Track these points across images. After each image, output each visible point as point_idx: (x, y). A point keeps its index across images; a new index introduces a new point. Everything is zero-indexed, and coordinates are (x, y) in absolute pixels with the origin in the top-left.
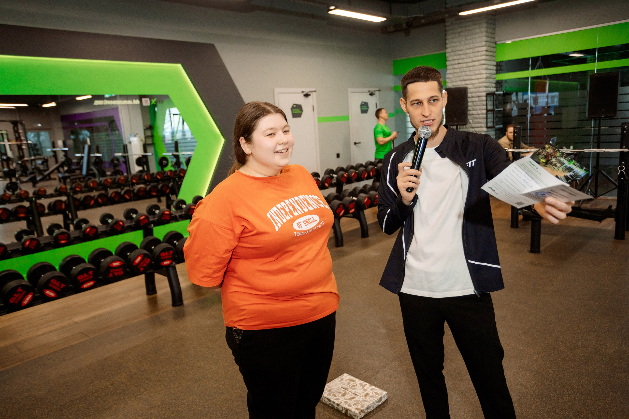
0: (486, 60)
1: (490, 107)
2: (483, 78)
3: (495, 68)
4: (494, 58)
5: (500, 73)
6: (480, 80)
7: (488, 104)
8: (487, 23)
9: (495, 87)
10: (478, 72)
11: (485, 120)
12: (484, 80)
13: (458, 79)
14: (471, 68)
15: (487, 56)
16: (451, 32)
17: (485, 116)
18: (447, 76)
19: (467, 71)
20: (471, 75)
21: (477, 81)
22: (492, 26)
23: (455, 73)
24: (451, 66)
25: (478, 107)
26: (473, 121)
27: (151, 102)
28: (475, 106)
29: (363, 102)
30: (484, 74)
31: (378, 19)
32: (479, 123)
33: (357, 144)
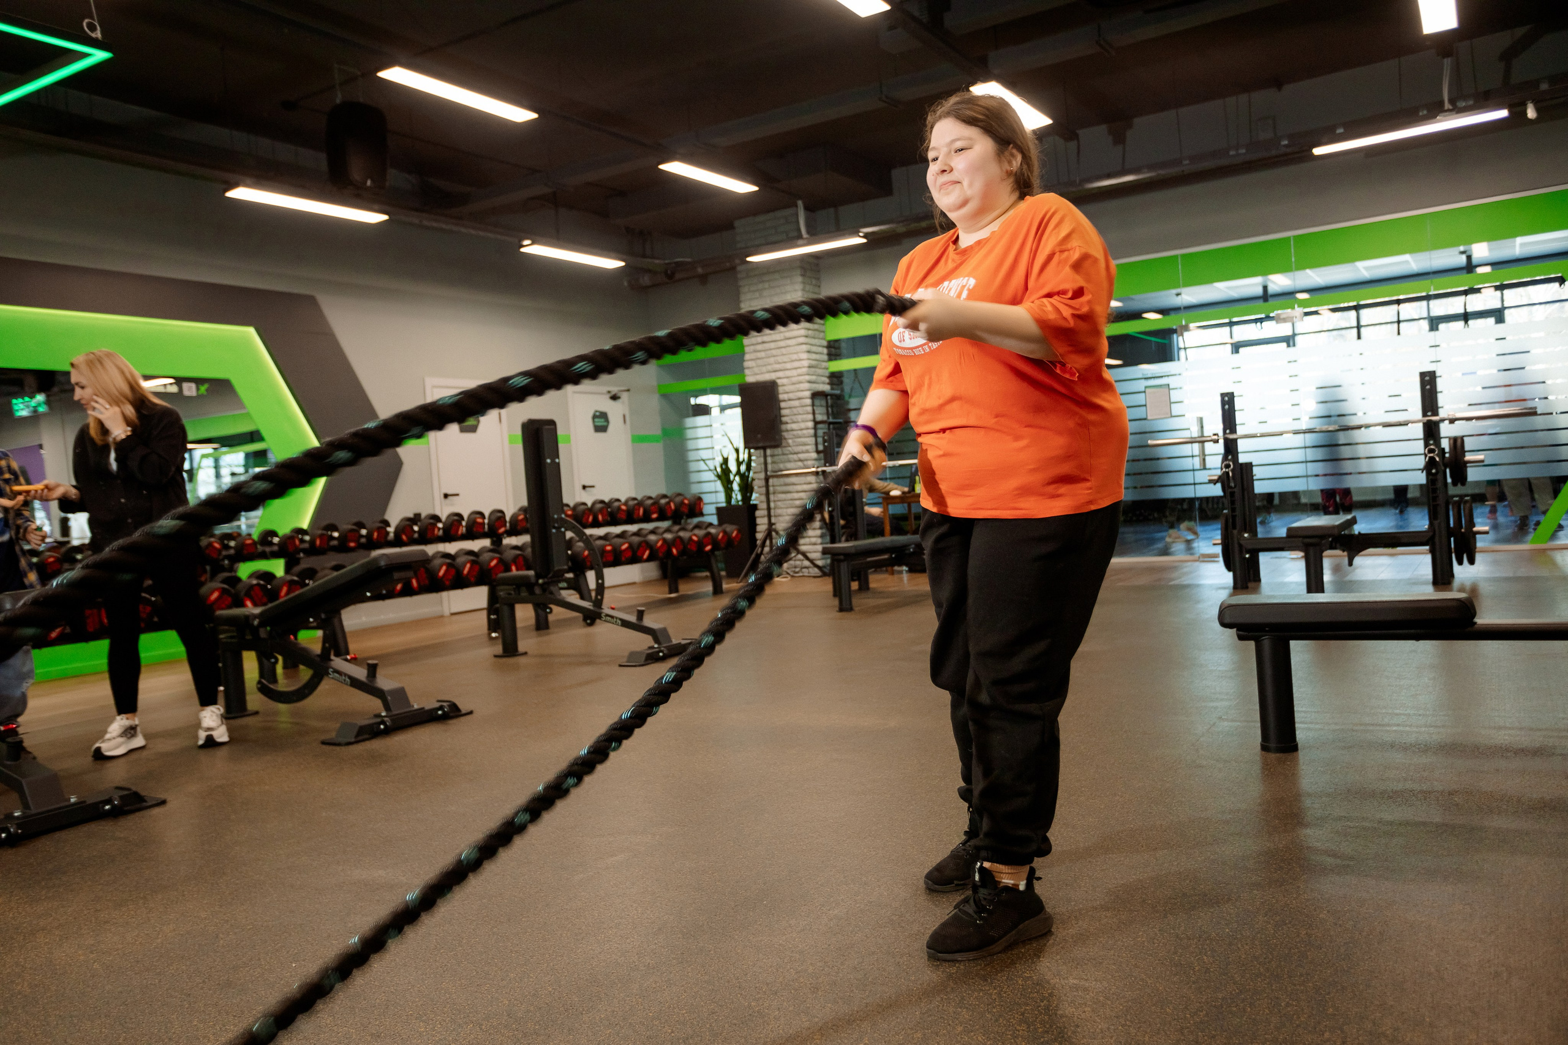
0: (806, 337)
1: (819, 418)
2: (804, 367)
3: (825, 351)
4: (822, 335)
5: (836, 359)
6: (800, 371)
7: (816, 412)
8: (802, 275)
9: (828, 384)
10: (795, 357)
11: (813, 439)
12: (805, 370)
13: (764, 369)
14: (783, 350)
15: (809, 329)
16: (745, 289)
17: (812, 432)
18: (746, 364)
19: (777, 356)
20: (785, 362)
21: (795, 373)
22: (814, 282)
23: (758, 359)
24: (752, 348)
25: (800, 418)
26: (794, 442)
27: (198, 389)
28: (795, 415)
29: (596, 411)
30: (804, 360)
31: (612, 264)
32: (805, 444)
33: (587, 489)
